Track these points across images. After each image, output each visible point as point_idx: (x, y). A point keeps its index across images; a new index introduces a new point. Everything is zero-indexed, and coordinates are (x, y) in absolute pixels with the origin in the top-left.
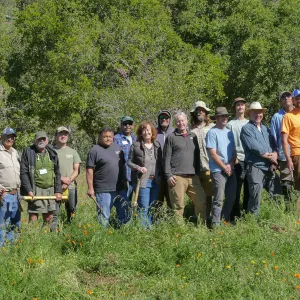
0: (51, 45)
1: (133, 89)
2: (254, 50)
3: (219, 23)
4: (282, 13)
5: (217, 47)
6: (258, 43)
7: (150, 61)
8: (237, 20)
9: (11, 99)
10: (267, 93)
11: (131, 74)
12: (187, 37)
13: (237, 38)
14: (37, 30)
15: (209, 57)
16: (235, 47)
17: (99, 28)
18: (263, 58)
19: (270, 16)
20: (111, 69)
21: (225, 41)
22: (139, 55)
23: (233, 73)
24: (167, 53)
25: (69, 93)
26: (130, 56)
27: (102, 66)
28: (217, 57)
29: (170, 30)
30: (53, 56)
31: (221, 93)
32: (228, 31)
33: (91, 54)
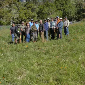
0: (42, 11)
1: (51, 16)
2: (66, 11)
3: (62, 8)
4: (69, 7)
5: (61, 11)
6: (66, 10)
7: (54, 12)
8: (64, 7)
9: (38, 17)
10: (67, 16)
11: (51, 14)
12: (58, 9)
13: (64, 9)
14: (41, 9)
15: (60, 12)
16: (64, 11)
17: (48, 8)
18: (67, 12)
19: (68, 7)
20: (49, 13)
21: (63, 10)
22: (52, 11)
23: (63, 14)
24: (56, 11)
25: (44, 16)
26: (51, 12)
27: (48, 13)
28: (62, 12)
29: (56, 8)
30: (42, 12)
31: (62, 16)
32: (63, 9)
33: (47, 11)
